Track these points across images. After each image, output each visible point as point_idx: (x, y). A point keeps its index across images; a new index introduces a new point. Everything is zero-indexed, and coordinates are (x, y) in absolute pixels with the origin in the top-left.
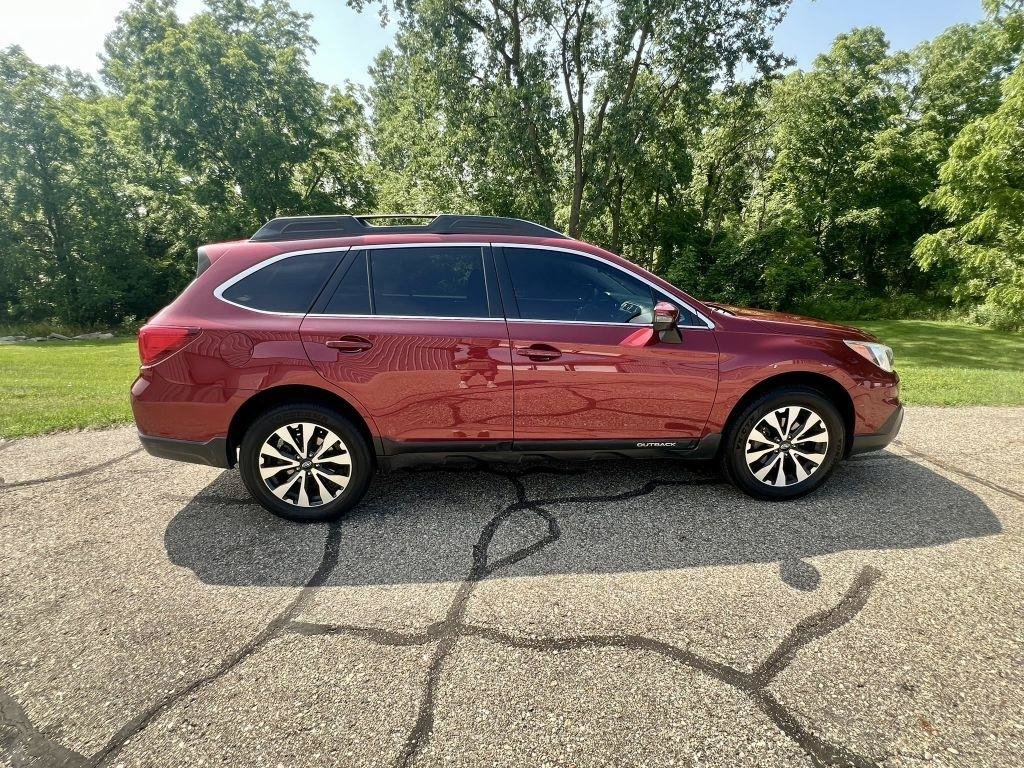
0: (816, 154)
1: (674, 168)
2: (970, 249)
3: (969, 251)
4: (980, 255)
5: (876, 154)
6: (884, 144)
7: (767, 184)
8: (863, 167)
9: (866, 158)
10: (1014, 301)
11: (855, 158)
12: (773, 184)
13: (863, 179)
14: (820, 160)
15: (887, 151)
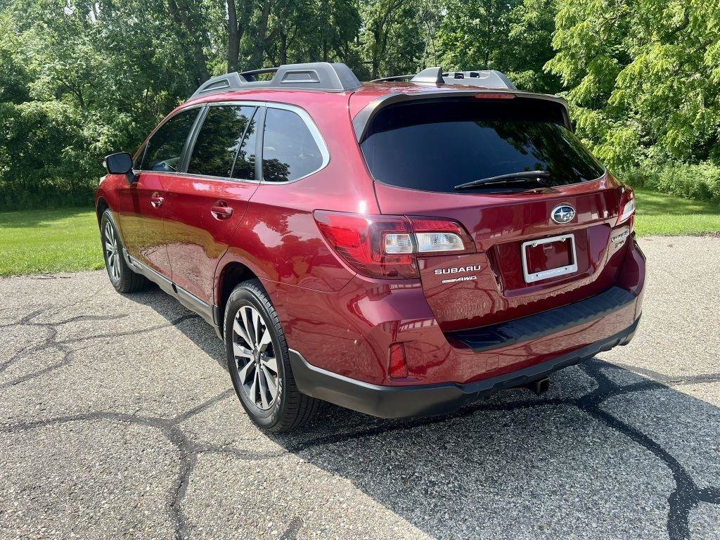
0: (474, 14)
1: (337, 23)
2: (579, 111)
3: (578, 113)
4: (584, 117)
5: (526, 17)
6: (532, 6)
7: (438, 43)
8: (516, 30)
9: (518, 21)
10: (608, 158)
11: (510, 21)
12: (444, 44)
13: (517, 41)
14: (478, 20)
15: (534, 14)
